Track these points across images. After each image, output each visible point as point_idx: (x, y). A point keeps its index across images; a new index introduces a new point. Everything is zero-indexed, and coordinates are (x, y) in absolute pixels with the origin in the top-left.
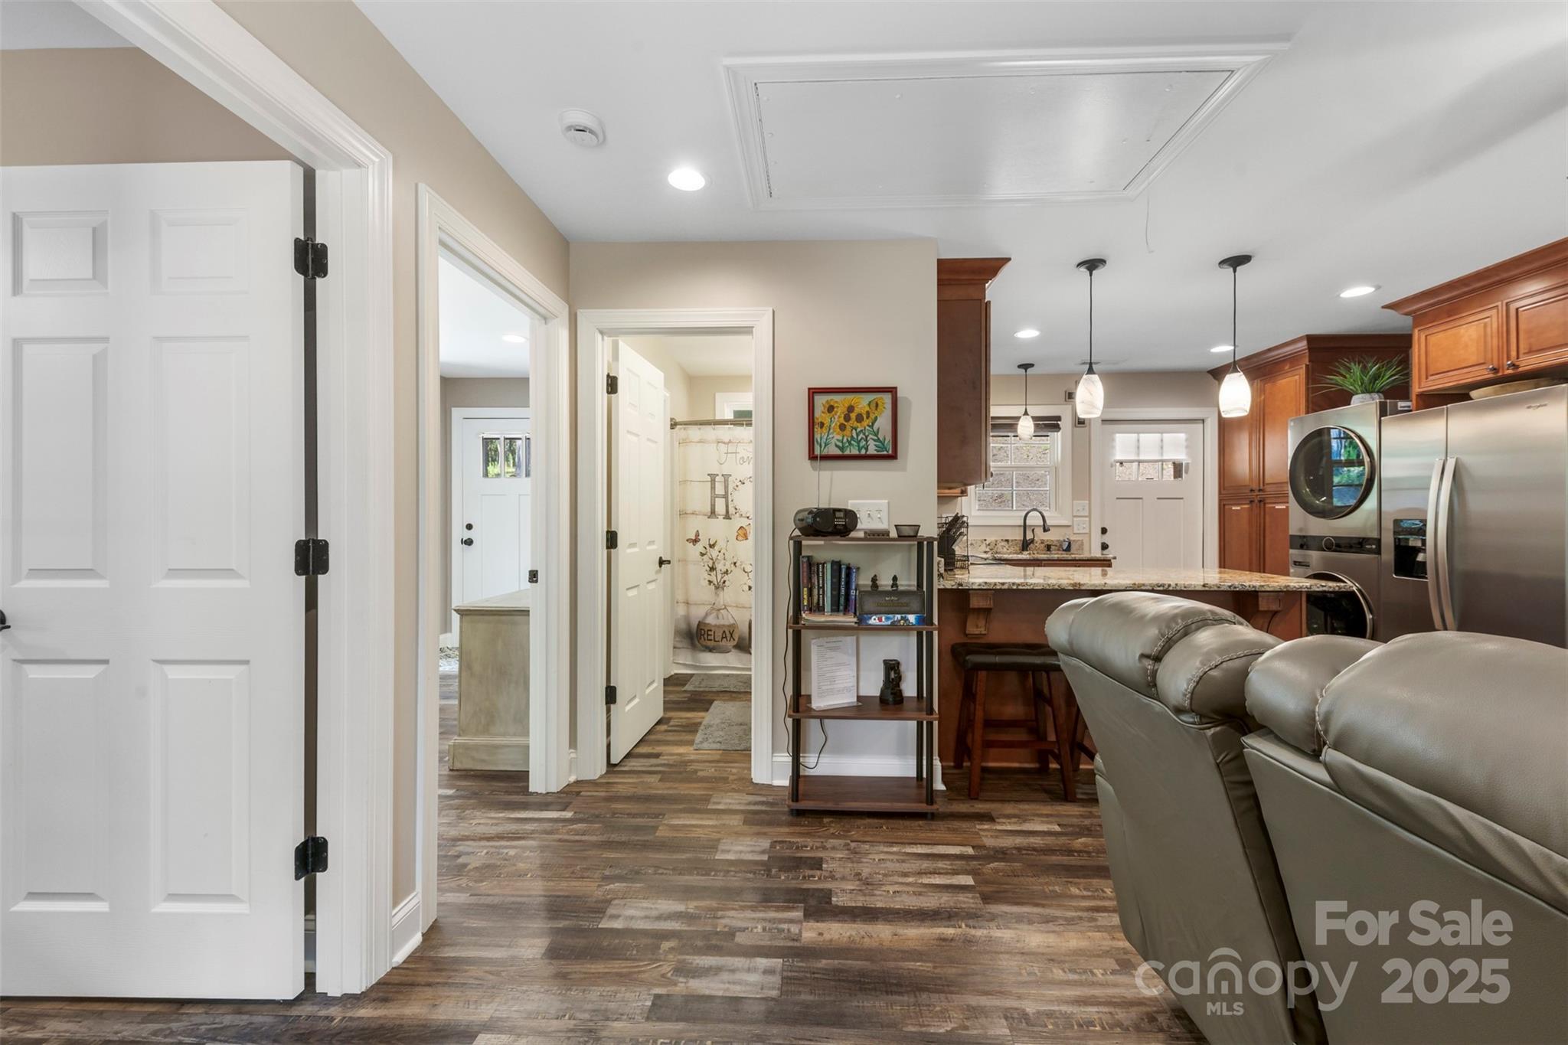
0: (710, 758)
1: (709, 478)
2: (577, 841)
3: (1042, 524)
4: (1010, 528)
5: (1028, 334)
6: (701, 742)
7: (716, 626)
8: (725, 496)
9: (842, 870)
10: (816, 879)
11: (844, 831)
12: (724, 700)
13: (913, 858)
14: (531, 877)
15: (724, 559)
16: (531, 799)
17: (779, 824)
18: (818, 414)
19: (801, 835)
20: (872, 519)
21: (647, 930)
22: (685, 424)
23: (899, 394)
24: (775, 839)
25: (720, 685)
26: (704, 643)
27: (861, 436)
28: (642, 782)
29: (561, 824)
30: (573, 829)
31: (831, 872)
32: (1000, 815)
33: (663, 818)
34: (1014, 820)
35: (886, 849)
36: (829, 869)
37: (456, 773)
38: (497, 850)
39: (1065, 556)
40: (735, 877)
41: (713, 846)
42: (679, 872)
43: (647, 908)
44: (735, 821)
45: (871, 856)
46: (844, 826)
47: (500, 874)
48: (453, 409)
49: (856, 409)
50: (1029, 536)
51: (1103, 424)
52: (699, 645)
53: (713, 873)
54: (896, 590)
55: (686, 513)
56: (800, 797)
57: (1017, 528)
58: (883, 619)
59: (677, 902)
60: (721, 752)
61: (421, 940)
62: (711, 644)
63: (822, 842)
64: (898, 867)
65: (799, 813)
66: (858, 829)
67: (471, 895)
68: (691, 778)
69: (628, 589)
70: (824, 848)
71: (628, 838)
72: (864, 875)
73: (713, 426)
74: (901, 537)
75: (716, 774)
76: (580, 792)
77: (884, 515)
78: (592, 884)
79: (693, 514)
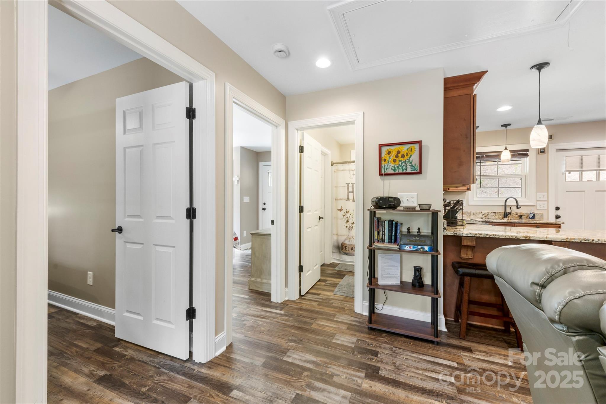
0: (339, 299)
1: (346, 185)
2: (283, 323)
3: (516, 204)
4: (497, 206)
5: (505, 108)
6: (337, 292)
7: (349, 245)
8: (353, 192)
9: (387, 359)
10: (374, 360)
11: (391, 341)
12: (350, 275)
13: (424, 362)
14: (265, 334)
15: (352, 218)
16: (272, 304)
17: (363, 332)
18: (383, 155)
19: (371, 339)
20: (409, 202)
21: (299, 365)
22: (337, 164)
23: (423, 144)
24: (359, 339)
25: (349, 269)
26: (344, 251)
27: (404, 164)
28: (311, 304)
29: (279, 316)
30: (283, 318)
31: (381, 359)
32: (476, 350)
33: (315, 320)
34: (483, 354)
35: (410, 354)
36: (381, 358)
37: (250, 290)
38: (256, 321)
39: (531, 221)
40: (339, 351)
41: (333, 336)
42: (317, 344)
43: (302, 356)
44: (344, 327)
45: (402, 356)
46: (392, 339)
47: (255, 330)
48: (260, 163)
49: (401, 152)
50: (508, 210)
51: (556, 152)
52: (342, 252)
53: (330, 348)
54: (420, 234)
55: (337, 199)
56: (372, 322)
57: (501, 207)
58: (412, 247)
59: (313, 356)
60: (344, 297)
61: (226, 349)
62: (347, 252)
63: (380, 344)
64: (414, 364)
65: (372, 329)
66: (398, 342)
67: (244, 336)
68: (330, 306)
69: (307, 228)
70: (380, 347)
71: (301, 326)
72: (397, 364)
73: (348, 164)
74: (422, 210)
75: (340, 306)
76: (288, 304)
77: (415, 200)
78: (284, 341)
79: (340, 199)
